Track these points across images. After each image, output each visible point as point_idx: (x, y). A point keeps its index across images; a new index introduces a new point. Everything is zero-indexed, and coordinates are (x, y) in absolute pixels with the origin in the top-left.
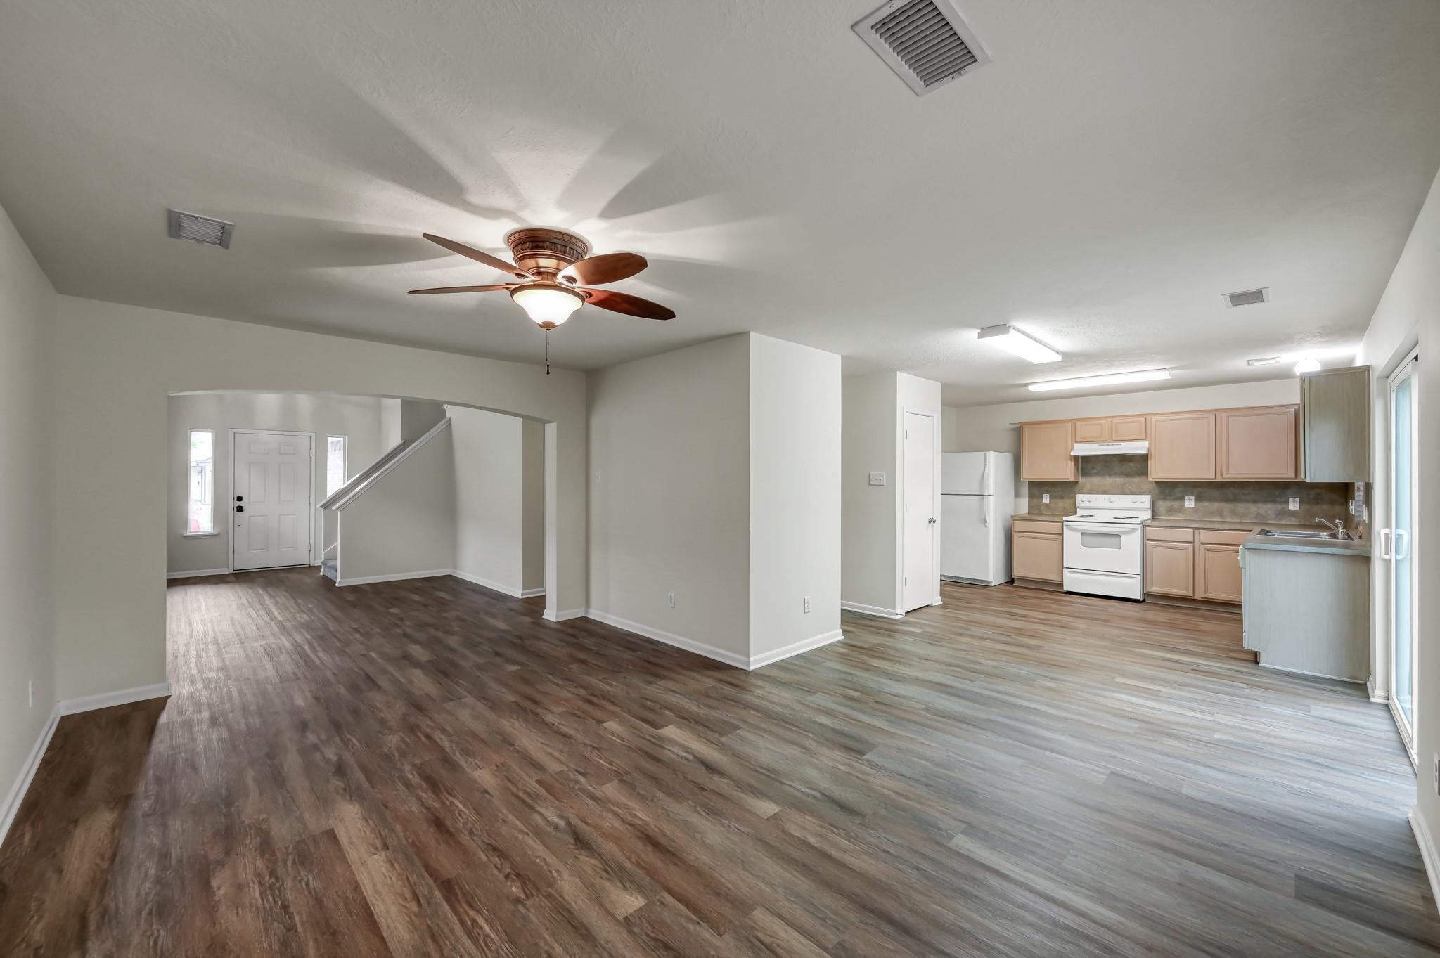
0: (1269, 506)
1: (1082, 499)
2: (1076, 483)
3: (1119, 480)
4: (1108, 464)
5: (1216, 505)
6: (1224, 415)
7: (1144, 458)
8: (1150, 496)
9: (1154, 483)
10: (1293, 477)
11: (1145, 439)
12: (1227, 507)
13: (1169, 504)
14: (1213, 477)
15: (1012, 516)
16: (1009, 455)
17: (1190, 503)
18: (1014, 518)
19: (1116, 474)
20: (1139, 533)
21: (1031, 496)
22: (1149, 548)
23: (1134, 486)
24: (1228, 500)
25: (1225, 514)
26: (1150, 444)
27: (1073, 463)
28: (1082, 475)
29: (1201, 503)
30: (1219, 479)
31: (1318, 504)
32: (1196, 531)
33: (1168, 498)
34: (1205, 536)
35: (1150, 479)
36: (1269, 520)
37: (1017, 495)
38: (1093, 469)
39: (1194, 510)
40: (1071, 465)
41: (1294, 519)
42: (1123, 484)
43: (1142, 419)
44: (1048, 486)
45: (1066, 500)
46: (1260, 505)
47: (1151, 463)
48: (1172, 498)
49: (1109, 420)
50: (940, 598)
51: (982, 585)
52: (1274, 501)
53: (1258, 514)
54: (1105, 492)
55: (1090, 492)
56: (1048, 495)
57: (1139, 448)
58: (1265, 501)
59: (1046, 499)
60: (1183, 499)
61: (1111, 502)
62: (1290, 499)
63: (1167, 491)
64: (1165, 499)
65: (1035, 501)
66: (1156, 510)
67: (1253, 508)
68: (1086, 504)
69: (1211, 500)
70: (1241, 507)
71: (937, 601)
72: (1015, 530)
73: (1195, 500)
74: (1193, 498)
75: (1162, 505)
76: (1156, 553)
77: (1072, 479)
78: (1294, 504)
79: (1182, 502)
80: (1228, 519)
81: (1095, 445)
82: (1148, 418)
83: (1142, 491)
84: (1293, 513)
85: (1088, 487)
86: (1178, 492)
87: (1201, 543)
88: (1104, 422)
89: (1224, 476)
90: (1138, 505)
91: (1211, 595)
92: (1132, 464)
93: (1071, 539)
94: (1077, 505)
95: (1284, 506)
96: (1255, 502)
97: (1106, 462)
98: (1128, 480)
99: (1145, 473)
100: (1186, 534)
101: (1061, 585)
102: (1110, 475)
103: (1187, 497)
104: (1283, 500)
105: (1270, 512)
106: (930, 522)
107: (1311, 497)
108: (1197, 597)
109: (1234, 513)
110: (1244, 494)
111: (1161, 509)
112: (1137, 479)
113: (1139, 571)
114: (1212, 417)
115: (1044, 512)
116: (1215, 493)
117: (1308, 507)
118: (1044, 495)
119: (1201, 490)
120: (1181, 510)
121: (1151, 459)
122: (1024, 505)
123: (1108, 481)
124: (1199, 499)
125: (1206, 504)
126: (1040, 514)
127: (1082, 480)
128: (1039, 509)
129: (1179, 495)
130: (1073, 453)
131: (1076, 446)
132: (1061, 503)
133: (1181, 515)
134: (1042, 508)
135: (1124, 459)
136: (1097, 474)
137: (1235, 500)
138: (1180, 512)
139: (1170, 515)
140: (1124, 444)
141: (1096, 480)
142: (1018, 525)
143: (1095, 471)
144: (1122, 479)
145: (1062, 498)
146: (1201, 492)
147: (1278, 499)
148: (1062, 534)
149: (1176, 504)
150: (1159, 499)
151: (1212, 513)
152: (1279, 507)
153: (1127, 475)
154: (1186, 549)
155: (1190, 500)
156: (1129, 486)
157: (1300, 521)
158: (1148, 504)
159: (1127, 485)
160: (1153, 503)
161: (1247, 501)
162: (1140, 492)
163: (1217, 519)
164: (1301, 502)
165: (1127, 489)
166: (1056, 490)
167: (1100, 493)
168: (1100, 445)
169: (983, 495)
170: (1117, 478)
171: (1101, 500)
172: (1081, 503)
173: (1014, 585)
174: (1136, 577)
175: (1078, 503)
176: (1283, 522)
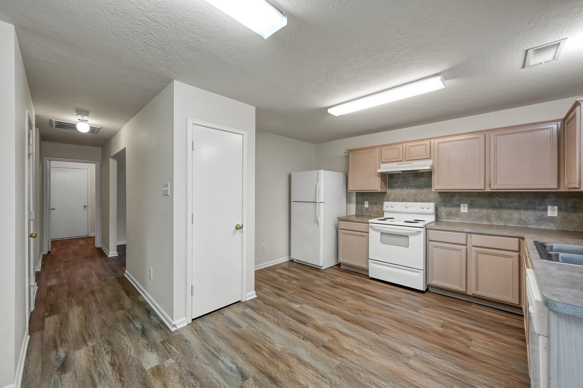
0: (530, 213)
1: (387, 205)
2: (385, 193)
3: (413, 191)
4: (405, 179)
5: (485, 211)
6: (492, 134)
7: (429, 174)
8: (434, 203)
9: (437, 194)
10: (556, 187)
11: (429, 158)
12: (493, 213)
13: (448, 209)
14: (483, 188)
15: (338, 218)
16: (342, 173)
17: (464, 209)
18: (340, 219)
19: (411, 187)
20: (422, 236)
21: (357, 203)
22: (430, 248)
23: (423, 195)
24: (494, 207)
25: (492, 218)
26: (433, 162)
27: (380, 178)
28: (389, 188)
29: (473, 210)
30: (488, 190)
31: (575, 211)
32: (469, 235)
33: (447, 204)
34: (476, 240)
35: (433, 190)
36: (529, 225)
37: (348, 201)
38: (396, 183)
39: (468, 215)
40: (378, 180)
41: (552, 225)
42: (416, 194)
43: (428, 142)
44: (367, 196)
45: (377, 206)
46: (522, 212)
47: (434, 177)
48: (451, 205)
49: (404, 145)
50: (255, 292)
51: (316, 269)
52: (534, 209)
53: (520, 219)
54: (403, 200)
55: (394, 200)
56: (368, 202)
57: (424, 166)
58: (526, 209)
59: (366, 205)
60: (459, 206)
61: (406, 208)
62: (549, 207)
63: (447, 200)
64: (446, 206)
65: (360, 205)
66: (439, 214)
67: (516, 214)
68: (389, 209)
69: (481, 207)
70: (505, 213)
71: (251, 295)
72: (342, 228)
73: (468, 207)
74: (466, 205)
75: (443, 210)
76: (436, 253)
77: (379, 191)
78: (552, 212)
79: (458, 209)
80: (495, 223)
81: (395, 164)
82: (432, 141)
83: (429, 199)
84: (552, 219)
85: (392, 196)
86: (455, 200)
87: (473, 246)
88: (401, 146)
89: (493, 187)
90: (425, 210)
91: (481, 293)
92: (422, 179)
93: (374, 237)
94: (384, 209)
95: (543, 213)
96: (517, 209)
97: (404, 177)
98: (419, 191)
99: (429, 185)
100: (461, 238)
101: (367, 272)
102: (407, 188)
103: (462, 205)
104: (542, 208)
105: (530, 218)
106: (237, 228)
107: (569, 205)
108: (469, 293)
109: (499, 218)
110: (507, 202)
111: (443, 213)
112: (425, 191)
113: (422, 266)
114: (482, 136)
115: (365, 214)
116: (484, 201)
117: (565, 214)
118: (365, 202)
119: (473, 198)
120: (457, 214)
121: (434, 175)
122: (353, 209)
123: (405, 192)
124: (471, 206)
125: (477, 210)
126: (362, 216)
127: (389, 191)
128: (362, 212)
129: (456, 203)
130: (379, 171)
131: (382, 166)
132: (375, 208)
133: (457, 219)
134: (364, 211)
135: (416, 174)
136: (399, 187)
137: (500, 207)
138: (457, 216)
139: (449, 219)
140: (415, 163)
141: (398, 191)
142: (343, 225)
143: (397, 185)
144: (415, 190)
145: (376, 204)
146: (473, 201)
147: (537, 207)
148: (368, 233)
149: (454, 210)
150: (441, 206)
151: (481, 218)
152: (539, 214)
153: (419, 187)
154: (460, 250)
155: (464, 207)
156: (420, 195)
157: (558, 227)
158: (432, 210)
159: (418, 195)
160: (436, 209)
161: (510, 208)
162: (427, 200)
163: (485, 223)
164: (559, 210)
165: (419, 198)
166: (372, 198)
167: (400, 201)
168: (398, 164)
169: (316, 202)
170: (412, 189)
171: (399, 206)
172: (386, 208)
173: (341, 267)
174: (419, 272)
175: (385, 208)
176: (542, 227)
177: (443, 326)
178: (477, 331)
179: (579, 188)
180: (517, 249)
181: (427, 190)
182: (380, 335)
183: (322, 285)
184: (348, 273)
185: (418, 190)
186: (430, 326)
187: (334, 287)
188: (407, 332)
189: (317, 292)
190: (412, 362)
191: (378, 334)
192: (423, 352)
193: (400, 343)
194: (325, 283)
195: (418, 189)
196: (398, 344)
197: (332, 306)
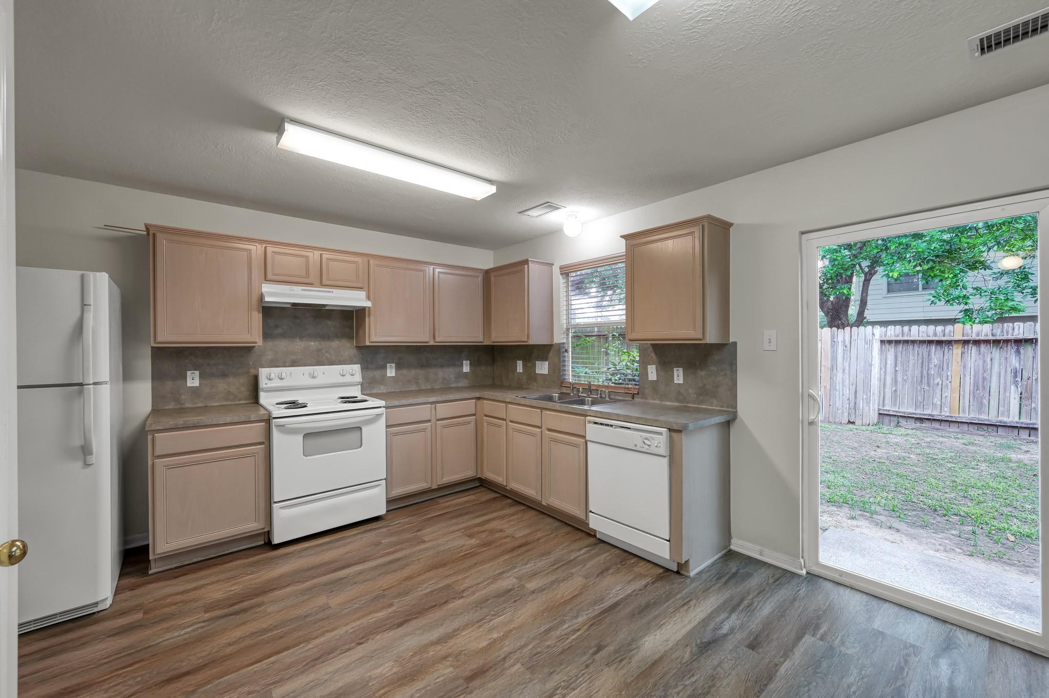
0: (451, 370)
1: (267, 376)
3: (313, 344)
5: (413, 372)
6: (436, 270)
8: (358, 365)
10: (482, 340)
11: (361, 288)
12: (420, 373)
14: (428, 340)
17: (391, 372)
18: (156, 428)
19: (312, 337)
20: (383, 420)
21: (157, 377)
22: (389, 438)
23: (332, 352)
24: (422, 366)
25: (420, 381)
26: (368, 295)
27: (261, 315)
28: (268, 338)
29: (401, 371)
30: (432, 343)
33: (371, 366)
34: (444, 410)
35: (363, 343)
38: (277, 327)
39: (395, 380)
40: (257, 318)
41: (466, 381)
42: (319, 350)
43: (359, 260)
44: (196, 356)
45: (231, 379)
46: (445, 369)
47: (371, 321)
48: (375, 367)
49: (317, 253)
52: (454, 365)
53: (444, 379)
54: (294, 364)
55: (274, 364)
56: (197, 373)
57: (355, 299)
58: (449, 366)
59: (193, 380)
60: (384, 367)
61: (314, 377)
62: (464, 362)
63: (369, 360)
64: (372, 369)
65: (169, 385)
67: (440, 373)
68: (276, 383)
69: (410, 366)
70: (432, 373)
72: (157, 453)
73: (395, 368)
74: (393, 365)
75: (373, 375)
77: (259, 344)
78: (466, 367)
79: (383, 371)
80: (423, 387)
81: (298, 289)
82: (366, 260)
83: (342, 359)
84: (465, 375)
85: (269, 356)
86: (383, 358)
88: (310, 254)
89: (437, 340)
90: (348, 379)
92: (330, 323)
93: (288, 447)
94: (261, 386)
95: (460, 369)
96: (442, 366)
97: (296, 317)
98: (325, 344)
99: (355, 334)
100: (423, 412)
101: (268, 534)
102: (301, 338)
103: (388, 365)
104: (459, 363)
105: (451, 376)
108: (435, 487)
109: (427, 379)
110: (434, 358)
112: (335, 343)
113: (384, 474)
114: (426, 269)
115: (188, 405)
117: (474, 368)
118: (189, 373)
120: (383, 380)
121: (370, 315)
122: (143, 396)
123: (298, 346)
124: (399, 367)
125: (405, 372)
126: (181, 411)
128: (177, 403)
129: (381, 363)
131: (266, 288)
132: (221, 385)
133: (382, 387)
134: (182, 397)
135: (319, 312)
136: (283, 336)
138: (382, 383)
139: (373, 388)
140: (337, 292)
141: (282, 345)
143: (279, 331)
144: (317, 343)
145: (224, 375)
146: (400, 359)
147: (456, 363)
149: (377, 373)
150: (367, 369)
151: (410, 381)
152: (457, 370)
153: (324, 337)
154: (424, 430)
155: (391, 367)
156: (327, 352)
157: (469, 382)
158: (358, 378)
159: (324, 351)
160: (363, 374)
161: (436, 366)
162: (339, 361)
163: (414, 388)
164: (471, 364)
165: (324, 357)
166: (212, 362)
167: (287, 365)
168: (305, 290)
169: (81, 385)
170: (311, 341)
171: (298, 375)
172: (268, 382)
173: (150, 572)
174: (380, 485)
175: (263, 383)
176: (460, 385)
177: (470, 536)
178: (494, 519)
179: (527, 342)
180: (474, 413)
181: (338, 342)
182: (464, 595)
183: (200, 631)
184: (201, 569)
185: (322, 342)
186: (464, 545)
187: (244, 611)
188: (470, 568)
189: (229, 650)
190: (531, 585)
191: (462, 597)
192: (515, 571)
193: (492, 583)
194: (204, 622)
195: (324, 341)
196: (493, 586)
197: (328, 636)
